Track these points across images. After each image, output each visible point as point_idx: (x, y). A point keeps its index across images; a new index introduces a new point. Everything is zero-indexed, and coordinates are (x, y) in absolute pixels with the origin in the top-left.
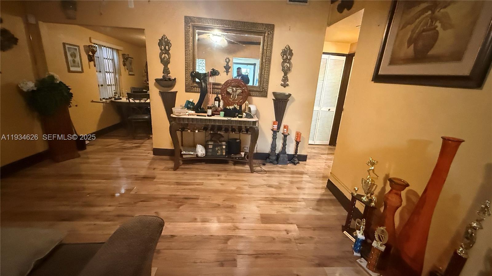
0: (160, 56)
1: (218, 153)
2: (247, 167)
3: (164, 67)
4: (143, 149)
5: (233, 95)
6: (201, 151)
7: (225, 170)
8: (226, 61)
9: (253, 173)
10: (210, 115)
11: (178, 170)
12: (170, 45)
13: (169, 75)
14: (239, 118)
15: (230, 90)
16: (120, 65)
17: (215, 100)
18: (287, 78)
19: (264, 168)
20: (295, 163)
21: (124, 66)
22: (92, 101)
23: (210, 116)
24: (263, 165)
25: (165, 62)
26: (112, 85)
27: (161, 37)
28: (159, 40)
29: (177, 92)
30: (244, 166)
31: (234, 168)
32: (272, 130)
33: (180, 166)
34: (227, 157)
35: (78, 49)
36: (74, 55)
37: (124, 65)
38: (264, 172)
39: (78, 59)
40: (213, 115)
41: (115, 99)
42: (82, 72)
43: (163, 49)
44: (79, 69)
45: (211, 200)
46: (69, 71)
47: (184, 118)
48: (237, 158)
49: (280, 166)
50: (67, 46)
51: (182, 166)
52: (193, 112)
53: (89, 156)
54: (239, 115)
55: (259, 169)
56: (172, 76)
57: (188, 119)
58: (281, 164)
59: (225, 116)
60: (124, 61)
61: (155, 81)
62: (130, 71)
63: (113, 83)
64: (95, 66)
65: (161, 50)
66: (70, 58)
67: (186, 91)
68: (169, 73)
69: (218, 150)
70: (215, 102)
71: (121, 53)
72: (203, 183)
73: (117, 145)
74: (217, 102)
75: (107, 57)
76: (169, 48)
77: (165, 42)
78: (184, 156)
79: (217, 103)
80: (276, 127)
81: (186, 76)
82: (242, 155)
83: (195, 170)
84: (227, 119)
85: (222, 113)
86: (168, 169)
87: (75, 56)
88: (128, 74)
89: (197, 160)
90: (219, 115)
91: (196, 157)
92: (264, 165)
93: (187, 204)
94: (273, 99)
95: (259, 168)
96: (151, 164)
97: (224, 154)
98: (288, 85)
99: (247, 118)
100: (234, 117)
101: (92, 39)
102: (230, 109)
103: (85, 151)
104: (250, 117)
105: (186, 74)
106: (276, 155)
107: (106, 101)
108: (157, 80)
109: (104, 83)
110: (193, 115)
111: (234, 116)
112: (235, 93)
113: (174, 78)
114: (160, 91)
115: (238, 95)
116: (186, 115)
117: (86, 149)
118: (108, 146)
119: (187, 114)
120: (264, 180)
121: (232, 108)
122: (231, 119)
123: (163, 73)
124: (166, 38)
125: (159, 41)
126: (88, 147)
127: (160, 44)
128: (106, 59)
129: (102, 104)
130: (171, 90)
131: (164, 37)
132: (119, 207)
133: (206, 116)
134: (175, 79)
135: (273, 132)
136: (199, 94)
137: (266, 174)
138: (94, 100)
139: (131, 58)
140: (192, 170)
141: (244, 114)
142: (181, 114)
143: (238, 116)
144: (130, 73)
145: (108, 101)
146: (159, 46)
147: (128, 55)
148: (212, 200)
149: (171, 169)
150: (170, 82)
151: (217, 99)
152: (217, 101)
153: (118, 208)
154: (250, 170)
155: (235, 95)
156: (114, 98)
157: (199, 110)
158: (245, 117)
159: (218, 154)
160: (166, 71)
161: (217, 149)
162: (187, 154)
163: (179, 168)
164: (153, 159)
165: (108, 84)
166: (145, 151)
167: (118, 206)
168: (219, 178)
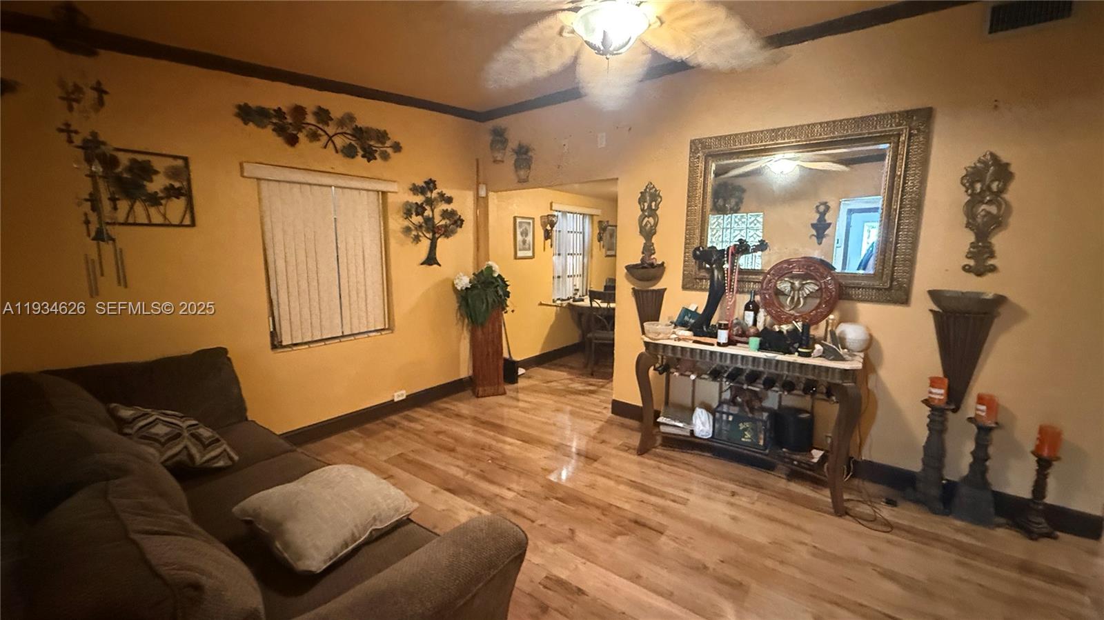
0: (641, 221)
1: (744, 437)
2: (825, 496)
3: (644, 242)
4: (598, 399)
5: (793, 298)
6: (702, 424)
7: (758, 487)
8: (818, 211)
9: (840, 516)
10: (723, 343)
11: (646, 455)
12: (659, 200)
13: (653, 257)
14: (799, 355)
15: (784, 286)
16: (592, 240)
17: (747, 308)
18: (988, 247)
19: (886, 512)
20: (1033, 532)
21: (599, 241)
22: (541, 304)
23: (724, 345)
24: (887, 503)
25: (648, 233)
26: (574, 276)
27: (644, 188)
28: (641, 193)
29: (666, 289)
30: (818, 489)
31: (784, 487)
32: (926, 402)
33: (654, 449)
34: (767, 451)
35: (532, 224)
36: (525, 233)
37: (600, 239)
38: (885, 525)
39: (529, 239)
40: (731, 342)
41: (574, 301)
42: (533, 257)
43: (646, 208)
44: (529, 253)
45: (690, 546)
46: (516, 258)
47: (665, 346)
48: (795, 463)
49: (958, 523)
50: (518, 220)
51: (657, 450)
52: (688, 334)
53: (521, 396)
54: (800, 350)
55: (865, 511)
56: (658, 258)
57: (674, 347)
58: (962, 520)
59: (762, 347)
60: (599, 234)
61: (626, 271)
62: (609, 250)
63: (579, 271)
64: (551, 246)
65: (643, 210)
66: (519, 238)
67: (685, 288)
68: (654, 253)
69: (745, 429)
70: (746, 312)
71: (596, 219)
72: (688, 500)
73: (561, 383)
74: (752, 314)
75: (573, 229)
76: (657, 206)
77: (651, 195)
78: (663, 429)
79: (749, 316)
80: (939, 394)
81: (685, 257)
82: (813, 458)
83: (680, 465)
84: (765, 357)
85: (754, 341)
86: (627, 448)
87: (527, 235)
88: (604, 255)
89: (690, 444)
90: (747, 343)
91: (689, 434)
92: (891, 502)
93: (633, 535)
94: (931, 311)
95: (865, 509)
96: (601, 430)
97: (761, 443)
98: (993, 269)
99: (824, 357)
100: (785, 353)
101: (553, 204)
102: (782, 332)
103: (516, 385)
104: (832, 357)
105: (685, 253)
106: (944, 486)
107: (562, 304)
108: (628, 268)
109: (563, 274)
110: (684, 340)
111: (787, 351)
112: (799, 294)
113: (660, 263)
114: (633, 289)
115: (805, 298)
116: (671, 339)
117: (517, 382)
118: (548, 382)
119: (674, 336)
120: (873, 549)
121: (787, 331)
122: (777, 358)
123: (643, 253)
124: (654, 187)
125: (640, 195)
126: (520, 380)
127: (642, 200)
128: (572, 232)
129: (555, 308)
130: (654, 285)
131: (650, 186)
132: (522, 496)
133: (712, 345)
134: (663, 263)
135: (929, 409)
136: (707, 294)
137: (888, 532)
138: (543, 302)
139: (611, 226)
140: (675, 464)
141: (818, 347)
142: (660, 336)
143: (798, 352)
144: (609, 253)
145: (565, 304)
146: (640, 203)
147: (608, 222)
148: (694, 548)
149: (634, 449)
150: (652, 271)
151: (752, 307)
152: (750, 310)
153: (519, 496)
154: (831, 506)
155: (799, 298)
156: (572, 300)
157: (705, 329)
158: (820, 356)
159: (743, 439)
160: (648, 249)
161: (742, 426)
162: (671, 425)
163: (650, 452)
164: (609, 422)
165: (568, 274)
166: (600, 402)
167: (521, 493)
168: (732, 500)
